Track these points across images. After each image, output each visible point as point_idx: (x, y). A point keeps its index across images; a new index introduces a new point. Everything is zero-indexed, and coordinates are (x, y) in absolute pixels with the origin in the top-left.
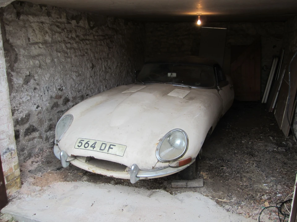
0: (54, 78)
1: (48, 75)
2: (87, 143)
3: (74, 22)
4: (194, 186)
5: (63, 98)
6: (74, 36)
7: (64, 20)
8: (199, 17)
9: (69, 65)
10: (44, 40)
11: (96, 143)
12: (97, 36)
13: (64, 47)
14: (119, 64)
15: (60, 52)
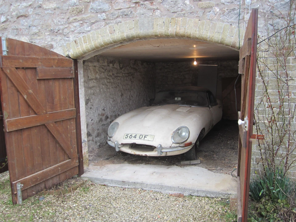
0: (100, 102)
1: (98, 100)
2: (131, 135)
3: (111, 65)
4: (195, 163)
5: (105, 115)
6: (111, 74)
7: (106, 64)
8: (195, 59)
9: (109, 94)
10: (96, 77)
11: (136, 135)
12: (125, 74)
13: (106, 82)
14: (138, 94)
15: (104, 85)
